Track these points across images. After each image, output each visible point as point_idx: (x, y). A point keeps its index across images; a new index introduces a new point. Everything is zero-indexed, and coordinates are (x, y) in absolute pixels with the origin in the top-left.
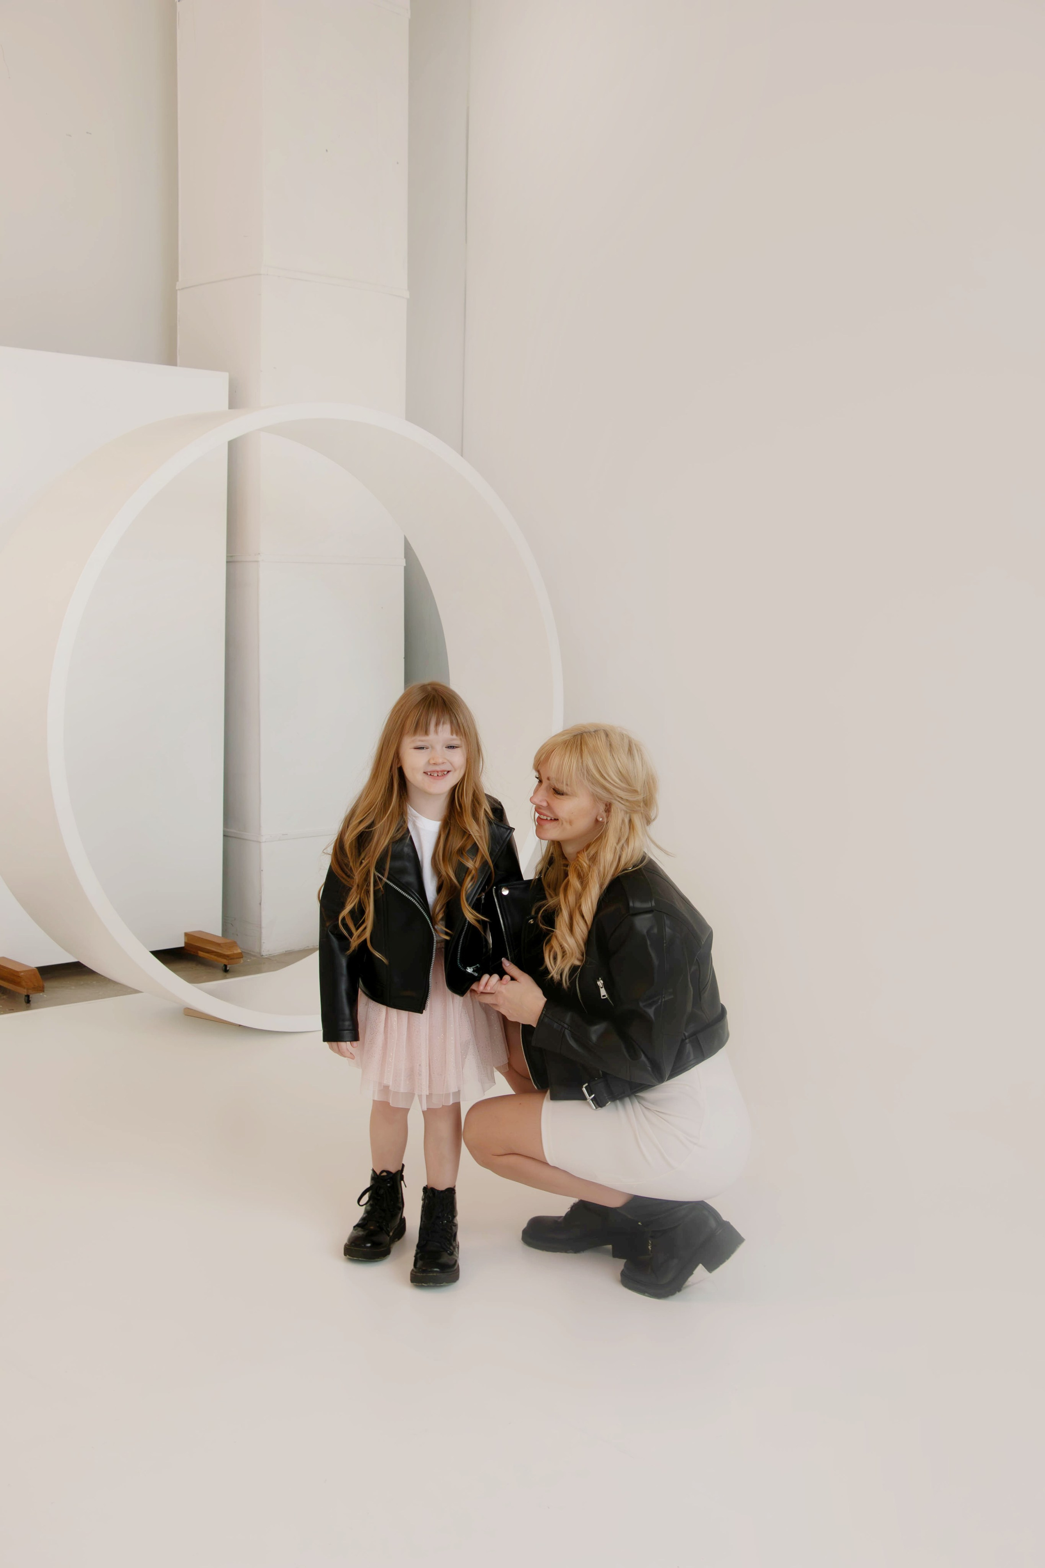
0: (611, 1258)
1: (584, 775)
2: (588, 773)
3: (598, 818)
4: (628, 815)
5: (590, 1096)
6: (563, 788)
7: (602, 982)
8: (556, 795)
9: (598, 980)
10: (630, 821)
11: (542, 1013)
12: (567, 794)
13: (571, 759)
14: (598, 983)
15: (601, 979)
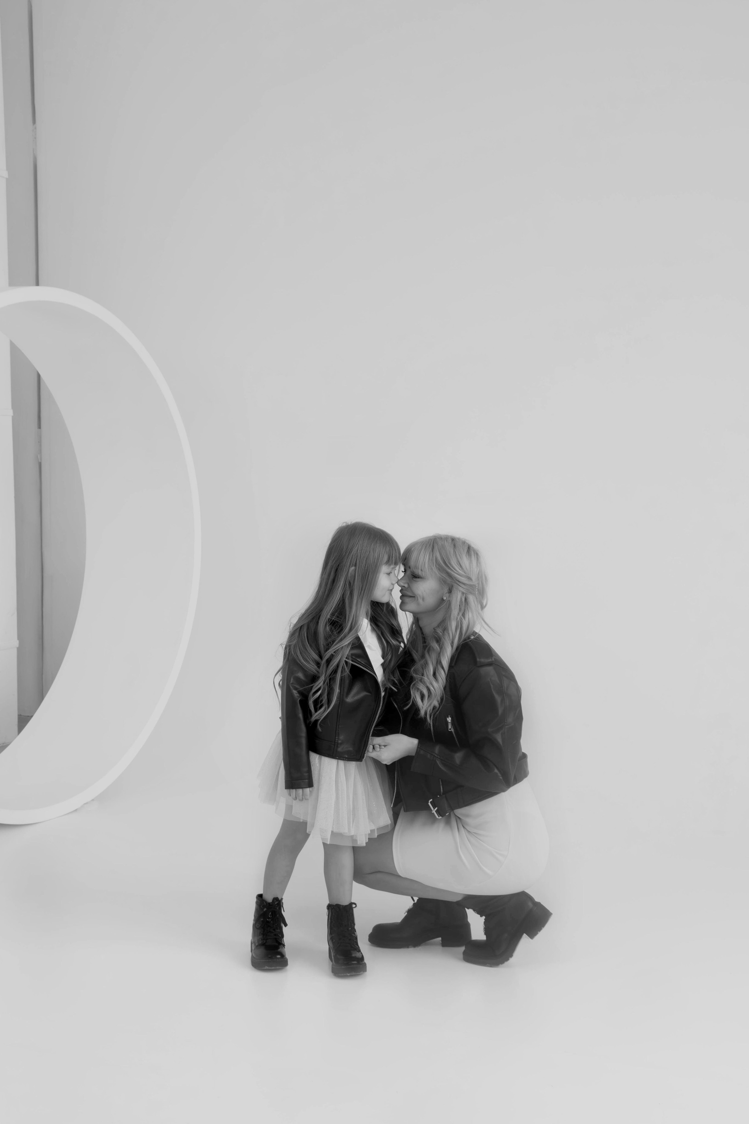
0: (440, 948)
1: (433, 563)
2: (436, 562)
3: (443, 597)
4: (464, 595)
5: (434, 809)
6: (419, 572)
7: (450, 718)
8: (414, 579)
9: (448, 717)
10: (466, 599)
11: (418, 747)
12: (421, 578)
13: (425, 553)
14: (447, 719)
15: (450, 717)
